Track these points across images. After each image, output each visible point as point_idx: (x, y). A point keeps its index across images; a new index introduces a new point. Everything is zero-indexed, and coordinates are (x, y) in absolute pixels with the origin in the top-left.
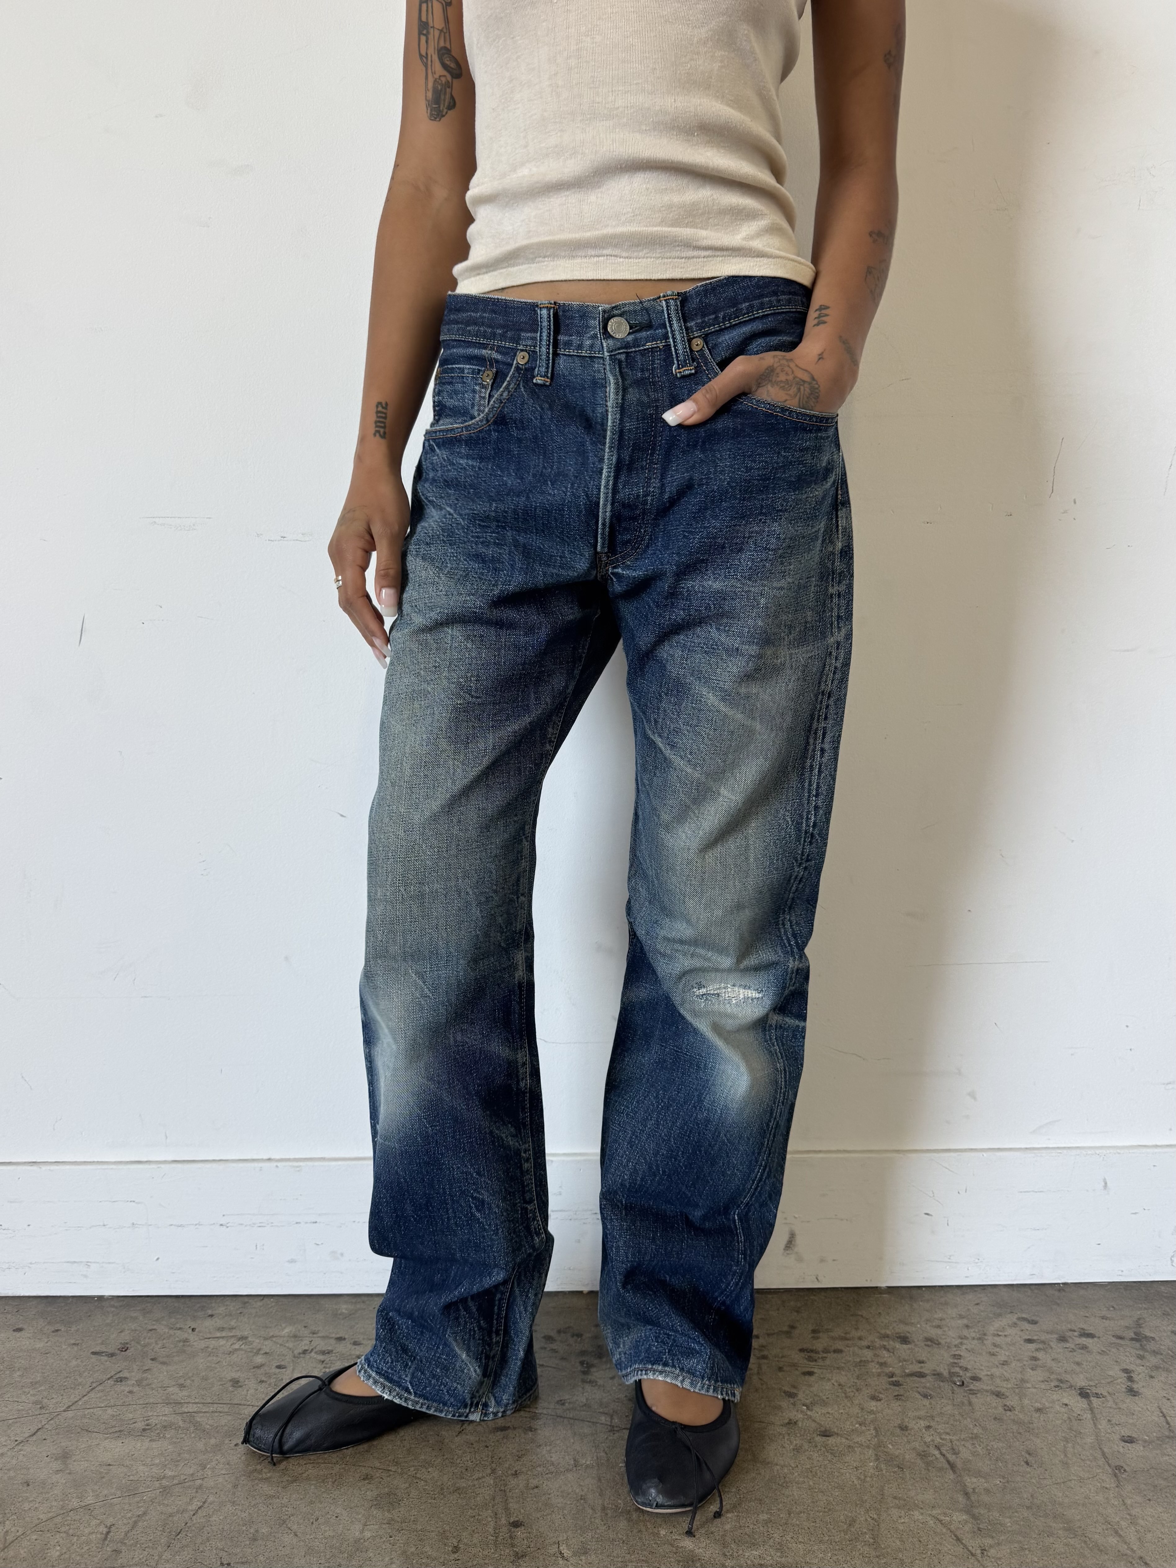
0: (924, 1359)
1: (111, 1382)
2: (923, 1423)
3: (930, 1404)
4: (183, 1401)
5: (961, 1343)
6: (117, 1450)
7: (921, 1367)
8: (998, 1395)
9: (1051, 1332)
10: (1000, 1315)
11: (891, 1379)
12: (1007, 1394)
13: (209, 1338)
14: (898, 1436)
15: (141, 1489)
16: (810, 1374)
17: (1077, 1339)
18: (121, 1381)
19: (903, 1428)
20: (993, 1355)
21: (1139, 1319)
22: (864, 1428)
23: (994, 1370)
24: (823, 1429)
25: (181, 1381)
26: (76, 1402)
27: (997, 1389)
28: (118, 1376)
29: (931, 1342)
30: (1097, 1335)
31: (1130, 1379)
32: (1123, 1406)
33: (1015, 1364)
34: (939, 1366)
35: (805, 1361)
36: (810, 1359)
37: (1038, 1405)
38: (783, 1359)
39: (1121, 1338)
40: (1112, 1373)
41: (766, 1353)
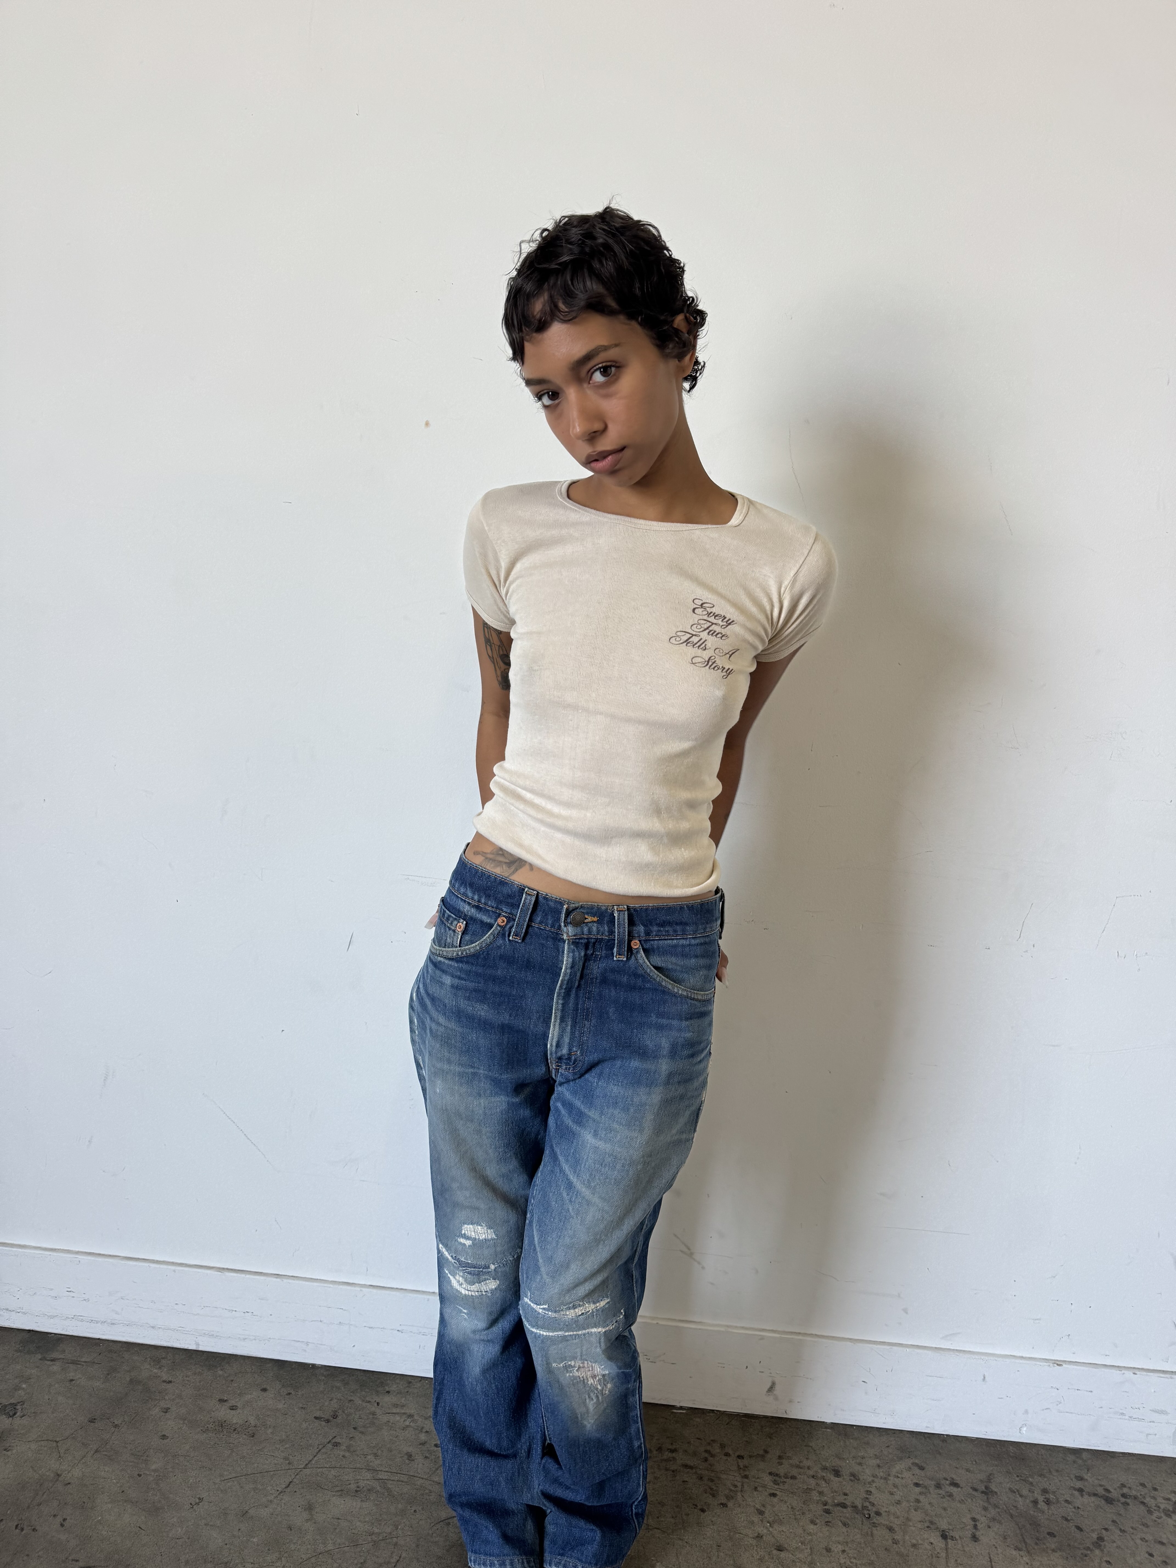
0: (848, 1492)
1: (330, 1446)
2: (840, 1547)
3: (847, 1532)
4: (378, 1469)
5: (873, 1481)
6: (342, 1506)
7: (845, 1499)
8: (891, 1529)
9: (931, 1479)
10: (901, 1459)
11: (825, 1507)
12: (896, 1529)
13: (389, 1413)
14: (824, 1556)
15: (360, 1542)
16: (774, 1495)
17: (948, 1487)
18: (337, 1446)
19: (828, 1550)
20: (892, 1494)
21: (991, 1474)
22: (803, 1547)
23: (891, 1508)
24: (778, 1544)
25: (375, 1451)
26: (311, 1461)
27: (891, 1525)
28: (334, 1441)
29: (854, 1476)
30: (961, 1486)
31: (975, 1527)
32: (967, 1549)
33: (904, 1504)
34: (856, 1499)
35: (772, 1484)
36: (775, 1482)
37: (914, 1541)
38: (758, 1480)
39: (976, 1490)
40: (964, 1520)
41: (747, 1473)
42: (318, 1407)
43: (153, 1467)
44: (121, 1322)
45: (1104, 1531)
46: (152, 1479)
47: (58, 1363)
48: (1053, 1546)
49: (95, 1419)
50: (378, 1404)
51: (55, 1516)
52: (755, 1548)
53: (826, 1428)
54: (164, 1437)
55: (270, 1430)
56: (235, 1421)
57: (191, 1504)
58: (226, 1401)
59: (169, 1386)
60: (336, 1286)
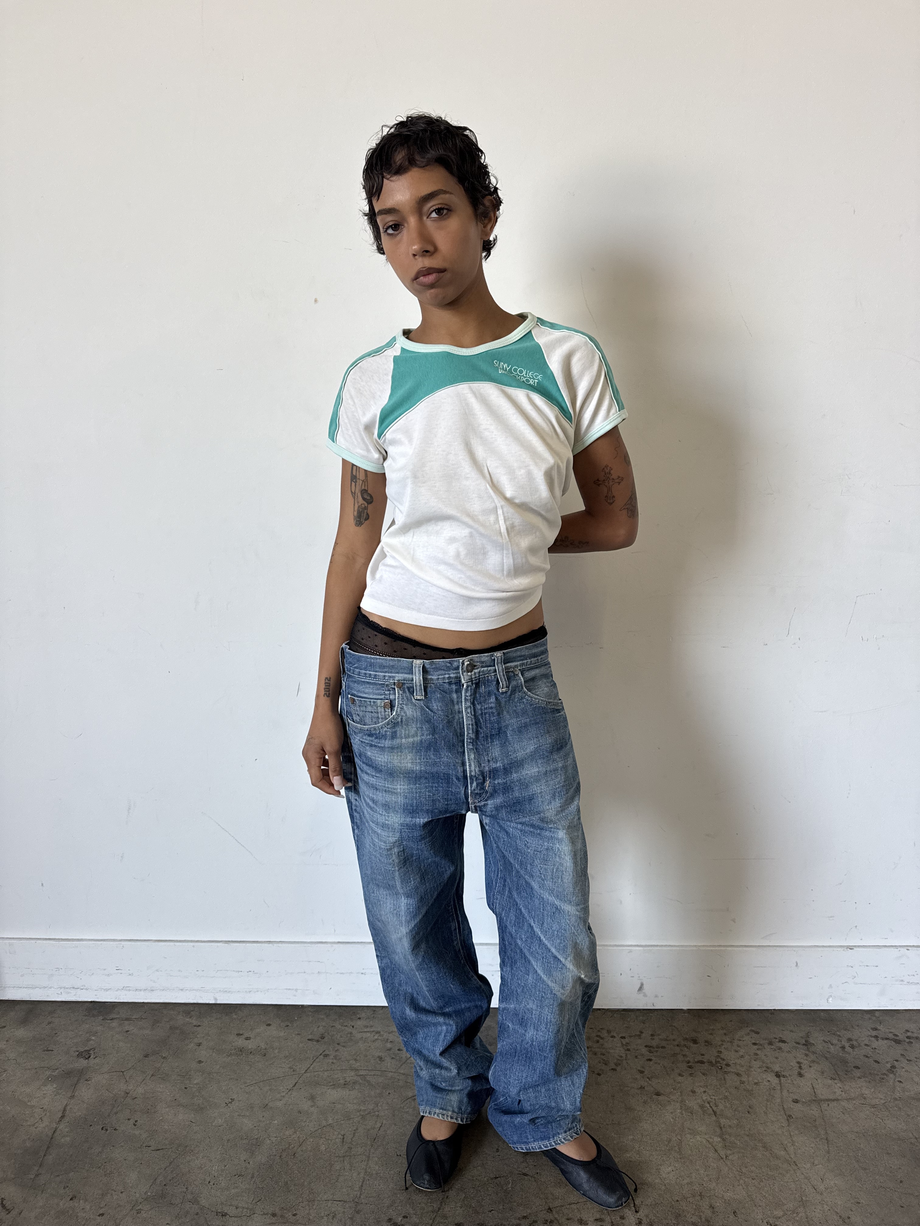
0: (704, 1053)
1: (321, 1057)
2: (702, 1090)
3: (706, 1079)
4: (358, 1069)
5: (722, 1045)
6: (335, 1095)
7: (703, 1058)
8: (738, 1075)
9: (765, 1039)
10: (742, 1028)
11: (688, 1064)
12: (742, 1074)
13: (362, 1032)
14: (691, 1096)
15: (352, 1116)
16: (650, 1060)
17: (777, 1043)
18: (326, 1056)
19: (693, 1092)
20: (737, 1052)
21: (808, 1033)
22: (675, 1092)
23: (736, 1061)
24: (656, 1091)
25: (355, 1057)
26: (309, 1068)
27: (738, 1071)
28: (324, 1053)
29: (708, 1043)
30: (787, 1042)
31: (800, 1067)
32: (795, 1082)
33: (747, 1057)
34: (710, 1057)
35: (648, 1053)
36: (650, 1052)
37: (756, 1081)
38: (637, 1051)
39: (798, 1043)
40: (792, 1064)
41: (629, 1047)
42: (309, 1033)
43: (195, 1082)
44: (157, 988)
45: (895, 1061)
46: (195, 1089)
47: (115, 1021)
48: (858, 1075)
49: (148, 1055)
50: (353, 1027)
51: (129, 1119)
52: (640, 1096)
53: (684, 1013)
54: (200, 1062)
55: (276, 1051)
56: (250, 1047)
57: (226, 1103)
58: (242, 1034)
59: (198, 1029)
60: (313, 945)
